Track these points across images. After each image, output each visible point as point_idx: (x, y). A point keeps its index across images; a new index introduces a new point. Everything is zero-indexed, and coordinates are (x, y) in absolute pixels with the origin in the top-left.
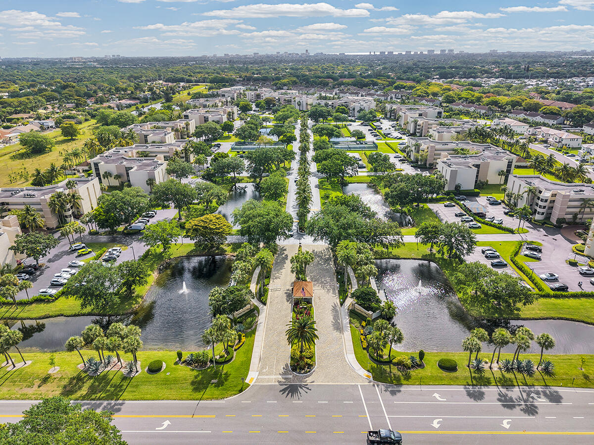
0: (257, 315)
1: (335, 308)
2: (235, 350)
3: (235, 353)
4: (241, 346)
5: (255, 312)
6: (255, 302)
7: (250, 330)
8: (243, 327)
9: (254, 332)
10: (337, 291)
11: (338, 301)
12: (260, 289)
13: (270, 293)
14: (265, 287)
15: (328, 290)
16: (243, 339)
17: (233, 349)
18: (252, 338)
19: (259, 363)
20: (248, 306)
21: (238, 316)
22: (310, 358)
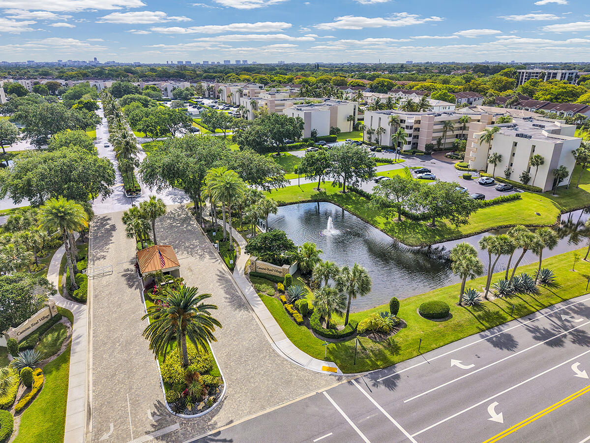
0: (68, 325)
1: (223, 277)
2: (18, 412)
3: (17, 420)
4: (33, 398)
5: (62, 321)
6: (59, 302)
7: (54, 358)
8: (32, 355)
9: (65, 359)
10: (217, 255)
11: (224, 266)
12: (68, 278)
13: (91, 283)
14: (78, 274)
15: (201, 255)
16: (38, 381)
17: (12, 412)
18: (62, 372)
19: (88, 424)
20: (43, 312)
21: (21, 337)
22: (207, 372)
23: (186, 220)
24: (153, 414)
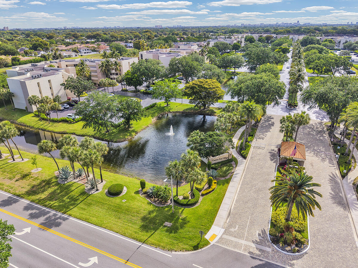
0: (234, 166)
1: (334, 179)
2: (203, 195)
3: (201, 198)
4: (210, 192)
5: (232, 163)
6: (234, 153)
7: (223, 179)
8: (215, 173)
9: (228, 181)
10: (335, 162)
11: (338, 172)
12: (242, 143)
13: (251, 150)
14: (247, 143)
15: (323, 158)
16: (214, 186)
17: (200, 193)
18: (224, 187)
19: (227, 219)
20: (226, 155)
21: (214, 162)
22: (299, 232)
23: (321, 132)
24: (259, 235)
